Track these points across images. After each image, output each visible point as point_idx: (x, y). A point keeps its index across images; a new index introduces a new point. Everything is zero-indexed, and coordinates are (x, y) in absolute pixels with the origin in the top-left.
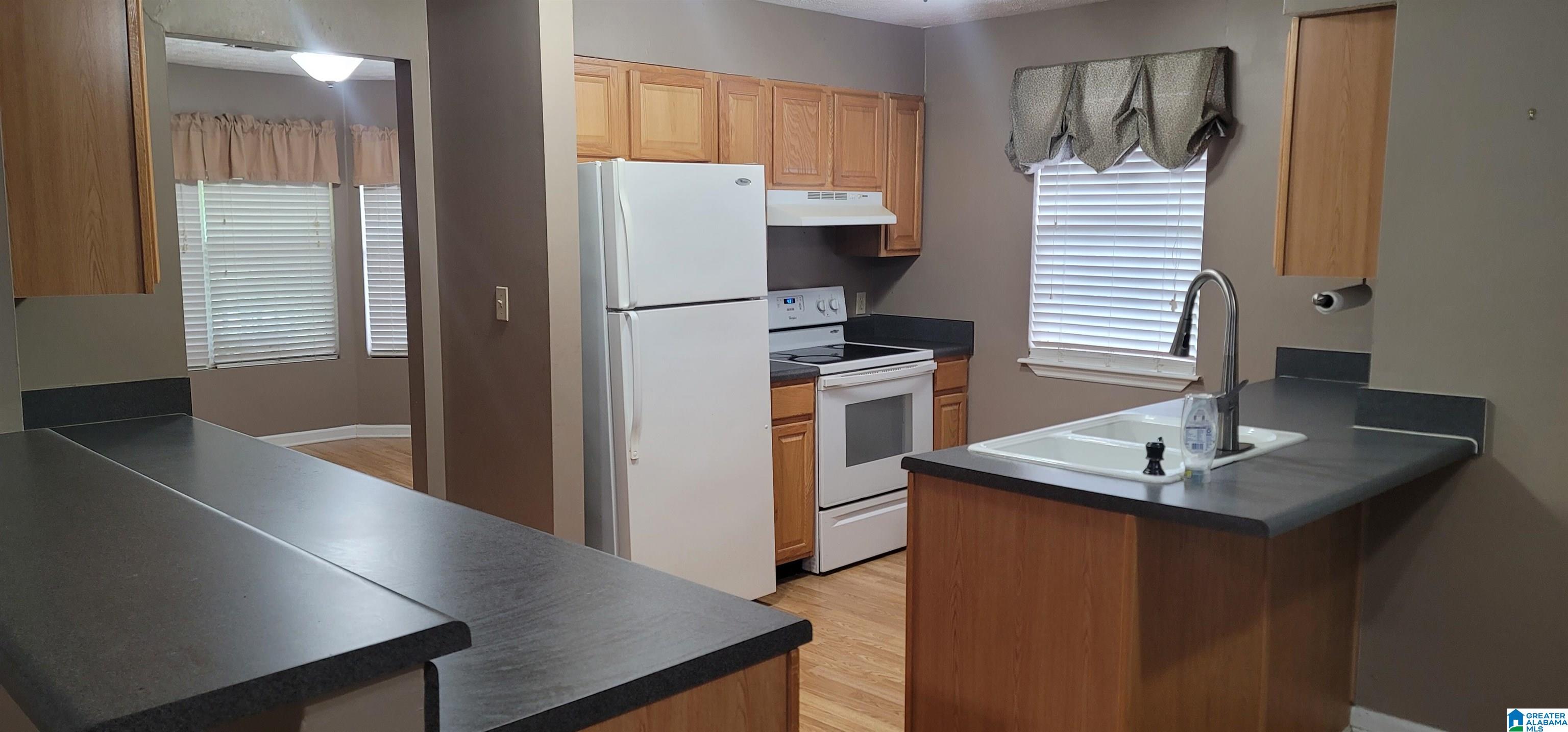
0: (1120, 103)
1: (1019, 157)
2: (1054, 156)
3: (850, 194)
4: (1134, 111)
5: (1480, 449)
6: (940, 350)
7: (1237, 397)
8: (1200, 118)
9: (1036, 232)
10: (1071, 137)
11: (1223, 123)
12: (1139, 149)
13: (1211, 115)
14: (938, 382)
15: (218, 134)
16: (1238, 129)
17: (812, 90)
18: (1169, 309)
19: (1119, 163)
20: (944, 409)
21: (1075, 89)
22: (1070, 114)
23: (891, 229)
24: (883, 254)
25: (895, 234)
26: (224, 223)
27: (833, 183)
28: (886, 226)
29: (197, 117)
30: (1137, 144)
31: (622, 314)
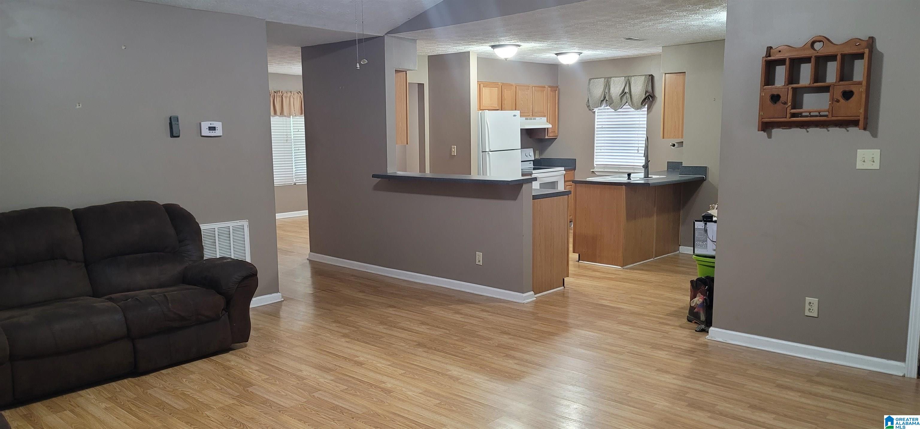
0: (621, 90)
1: (591, 106)
2: (602, 106)
3: (537, 118)
4: (625, 93)
5: (706, 178)
6: (566, 168)
7: (648, 165)
8: (644, 96)
9: (596, 130)
10: (607, 100)
11: (651, 96)
12: (627, 104)
13: (647, 94)
14: (565, 178)
15: (299, 99)
16: (655, 98)
17: (527, 86)
18: (637, 152)
19: (621, 108)
20: (567, 187)
21: (607, 86)
22: (606, 93)
23: (549, 129)
24: (547, 137)
25: (550, 131)
26: (298, 131)
27: (532, 115)
28: (547, 128)
29: (292, 93)
30: (627, 102)
31: (487, 153)
